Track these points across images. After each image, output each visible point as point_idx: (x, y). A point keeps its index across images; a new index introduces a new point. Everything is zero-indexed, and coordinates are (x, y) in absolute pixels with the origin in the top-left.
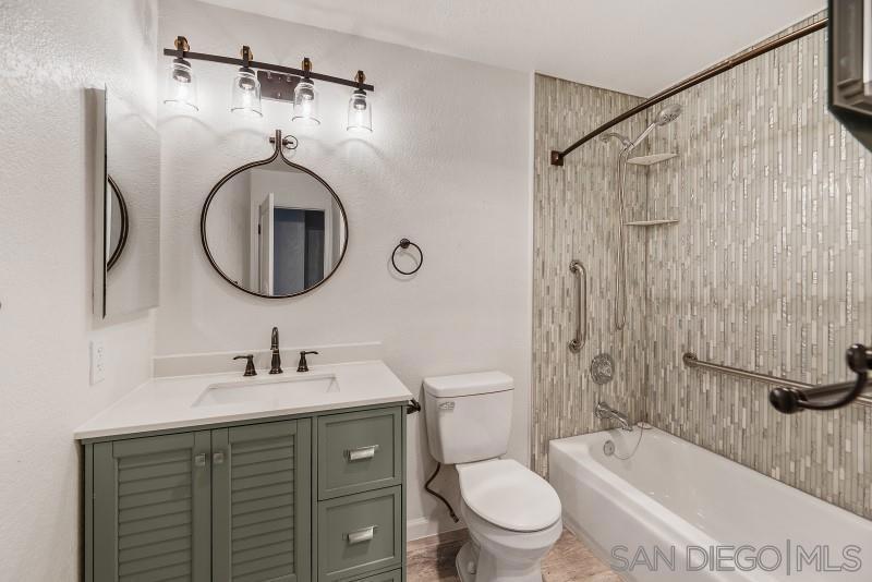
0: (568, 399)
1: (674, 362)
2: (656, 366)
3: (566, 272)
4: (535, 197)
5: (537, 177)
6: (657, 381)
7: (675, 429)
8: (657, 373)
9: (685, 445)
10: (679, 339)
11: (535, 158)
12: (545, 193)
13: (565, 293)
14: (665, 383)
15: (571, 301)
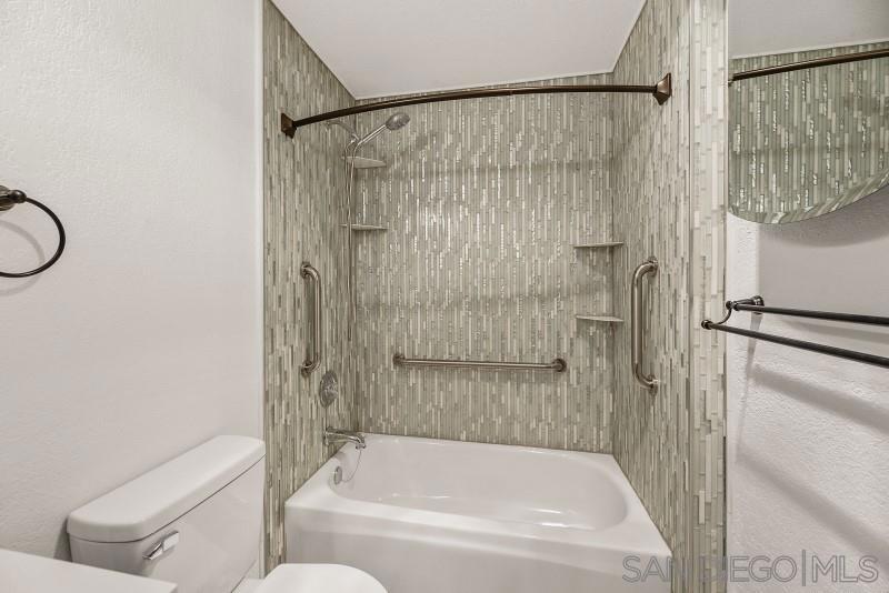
0: (301, 438)
1: (384, 364)
2: (367, 371)
3: (296, 277)
4: (265, 170)
5: (267, 141)
6: (368, 386)
7: (387, 428)
8: (367, 378)
9: (397, 440)
10: (388, 341)
11: (264, 114)
12: (275, 167)
13: (296, 303)
14: (376, 385)
15: (302, 313)
